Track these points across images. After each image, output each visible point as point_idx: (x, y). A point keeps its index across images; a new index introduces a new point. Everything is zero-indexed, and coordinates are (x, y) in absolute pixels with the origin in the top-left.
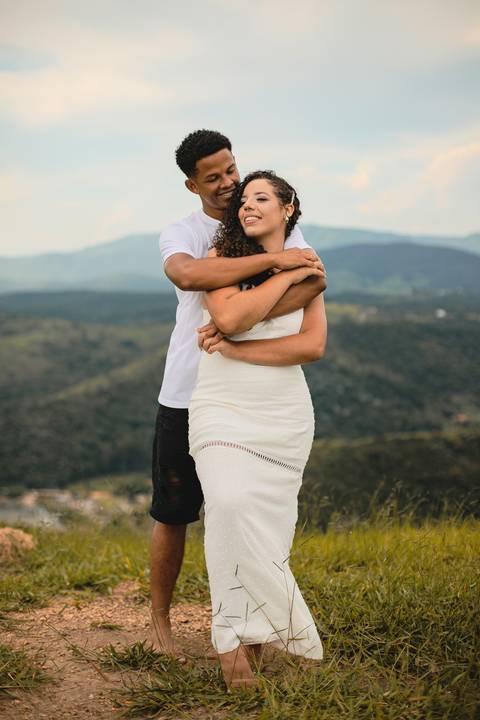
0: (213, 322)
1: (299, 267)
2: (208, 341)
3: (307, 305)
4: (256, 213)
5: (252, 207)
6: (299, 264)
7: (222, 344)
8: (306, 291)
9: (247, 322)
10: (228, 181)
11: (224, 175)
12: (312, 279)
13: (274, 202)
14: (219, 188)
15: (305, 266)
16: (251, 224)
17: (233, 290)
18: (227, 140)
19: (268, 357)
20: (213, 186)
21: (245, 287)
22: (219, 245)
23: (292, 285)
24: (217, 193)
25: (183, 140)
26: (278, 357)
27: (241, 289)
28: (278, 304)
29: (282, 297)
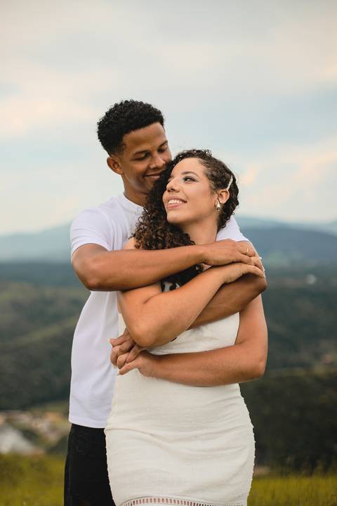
0: (128, 332)
1: (233, 263)
2: (122, 358)
3: (243, 309)
4: (180, 195)
5: (176, 188)
6: (232, 258)
7: (141, 361)
8: (241, 292)
9: (168, 332)
10: (160, 161)
11: (156, 154)
12: (247, 277)
13: (203, 184)
14: (148, 168)
15: (240, 262)
16: (174, 208)
17: (152, 291)
18: (160, 112)
19: (198, 375)
20: (141, 166)
21: (168, 286)
22: (138, 235)
23: (225, 285)
24: (144, 174)
25: (107, 110)
26: (211, 376)
27: (163, 289)
28: (207, 308)
29: (212, 300)
